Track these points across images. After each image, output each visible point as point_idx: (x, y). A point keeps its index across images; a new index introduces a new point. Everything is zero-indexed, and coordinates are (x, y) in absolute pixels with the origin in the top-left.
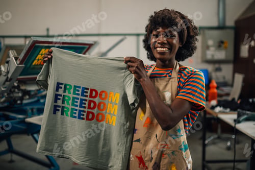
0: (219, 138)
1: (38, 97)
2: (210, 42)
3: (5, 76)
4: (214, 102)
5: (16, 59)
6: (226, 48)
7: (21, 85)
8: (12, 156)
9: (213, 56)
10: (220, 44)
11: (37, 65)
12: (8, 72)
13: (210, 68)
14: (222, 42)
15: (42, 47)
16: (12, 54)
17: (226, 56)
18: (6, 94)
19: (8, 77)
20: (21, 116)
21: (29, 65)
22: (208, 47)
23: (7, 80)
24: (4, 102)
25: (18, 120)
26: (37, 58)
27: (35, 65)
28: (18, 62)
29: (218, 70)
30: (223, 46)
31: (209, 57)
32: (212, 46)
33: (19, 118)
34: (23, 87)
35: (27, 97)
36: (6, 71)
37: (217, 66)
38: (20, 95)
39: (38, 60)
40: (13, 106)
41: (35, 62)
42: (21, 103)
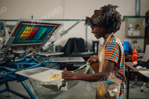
0: (136, 84)
1: (25, 57)
2: (131, 26)
3: (2, 44)
4: (135, 63)
5: (10, 33)
6: (140, 29)
7: (13, 50)
8: (8, 93)
9: (132, 34)
10: (137, 27)
11: (23, 37)
12: (4, 42)
13: (130, 41)
14: (138, 26)
15: (26, 26)
16: (7, 30)
17: (140, 34)
18: (4, 56)
19: (4, 45)
20: (13, 70)
21: (17, 37)
22: (129, 29)
23: (3, 47)
24: (3, 60)
25: (11, 72)
26: (23, 33)
27: (22, 37)
28: (11, 35)
29: (135, 42)
30: (139, 28)
31: (130, 34)
32: (132, 28)
33: (12, 71)
34: (14, 52)
35: (17, 58)
36: (3, 41)
37: (134, 40)
38: (13, 56)
39: (24, 34)
40: (8, 63)
41: (22, 35)
42: (14, 62)
